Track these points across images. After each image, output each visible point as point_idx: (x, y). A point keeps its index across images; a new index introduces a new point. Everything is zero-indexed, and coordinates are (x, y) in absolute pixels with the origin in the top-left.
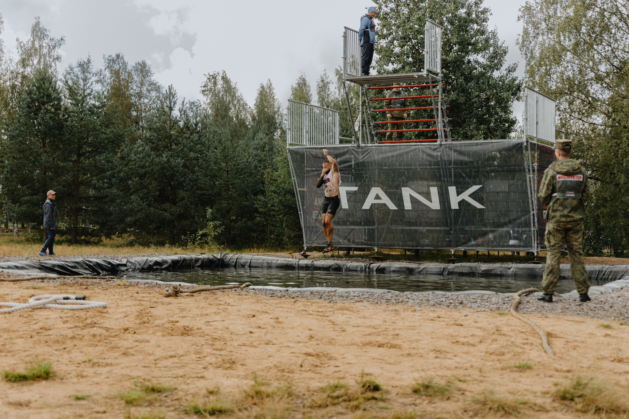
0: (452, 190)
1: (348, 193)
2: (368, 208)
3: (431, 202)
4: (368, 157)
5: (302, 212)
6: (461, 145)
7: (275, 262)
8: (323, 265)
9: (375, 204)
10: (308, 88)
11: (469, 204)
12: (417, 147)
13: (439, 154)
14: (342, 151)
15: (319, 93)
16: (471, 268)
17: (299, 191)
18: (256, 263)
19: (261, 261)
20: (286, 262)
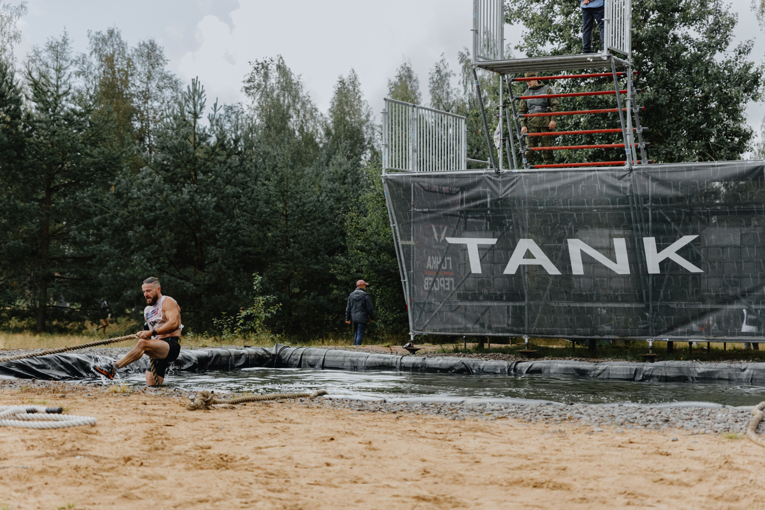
0: (650, 243)
1: (481, 248)
2: (513, 272)
3: (616, 263)
4: (513, 191)
5: (406, 280)
6: (663, 171)
7: (363, 359)
8: (441, 365)
9: (524, 266)
10: (415, 84)
11: (676, 266)
12: (593, 173)
13: (628, 185)
14: (470, 181)
15: (433, 91)
16: (680, 368)
17: (403, 245)
18: (333, 361)
19: (340, 358)
20: (381, 360)
